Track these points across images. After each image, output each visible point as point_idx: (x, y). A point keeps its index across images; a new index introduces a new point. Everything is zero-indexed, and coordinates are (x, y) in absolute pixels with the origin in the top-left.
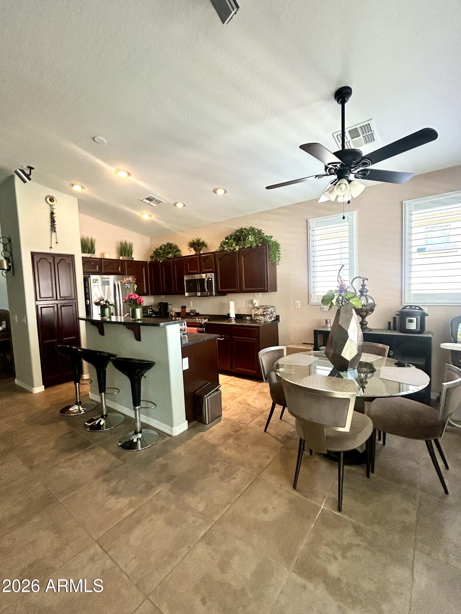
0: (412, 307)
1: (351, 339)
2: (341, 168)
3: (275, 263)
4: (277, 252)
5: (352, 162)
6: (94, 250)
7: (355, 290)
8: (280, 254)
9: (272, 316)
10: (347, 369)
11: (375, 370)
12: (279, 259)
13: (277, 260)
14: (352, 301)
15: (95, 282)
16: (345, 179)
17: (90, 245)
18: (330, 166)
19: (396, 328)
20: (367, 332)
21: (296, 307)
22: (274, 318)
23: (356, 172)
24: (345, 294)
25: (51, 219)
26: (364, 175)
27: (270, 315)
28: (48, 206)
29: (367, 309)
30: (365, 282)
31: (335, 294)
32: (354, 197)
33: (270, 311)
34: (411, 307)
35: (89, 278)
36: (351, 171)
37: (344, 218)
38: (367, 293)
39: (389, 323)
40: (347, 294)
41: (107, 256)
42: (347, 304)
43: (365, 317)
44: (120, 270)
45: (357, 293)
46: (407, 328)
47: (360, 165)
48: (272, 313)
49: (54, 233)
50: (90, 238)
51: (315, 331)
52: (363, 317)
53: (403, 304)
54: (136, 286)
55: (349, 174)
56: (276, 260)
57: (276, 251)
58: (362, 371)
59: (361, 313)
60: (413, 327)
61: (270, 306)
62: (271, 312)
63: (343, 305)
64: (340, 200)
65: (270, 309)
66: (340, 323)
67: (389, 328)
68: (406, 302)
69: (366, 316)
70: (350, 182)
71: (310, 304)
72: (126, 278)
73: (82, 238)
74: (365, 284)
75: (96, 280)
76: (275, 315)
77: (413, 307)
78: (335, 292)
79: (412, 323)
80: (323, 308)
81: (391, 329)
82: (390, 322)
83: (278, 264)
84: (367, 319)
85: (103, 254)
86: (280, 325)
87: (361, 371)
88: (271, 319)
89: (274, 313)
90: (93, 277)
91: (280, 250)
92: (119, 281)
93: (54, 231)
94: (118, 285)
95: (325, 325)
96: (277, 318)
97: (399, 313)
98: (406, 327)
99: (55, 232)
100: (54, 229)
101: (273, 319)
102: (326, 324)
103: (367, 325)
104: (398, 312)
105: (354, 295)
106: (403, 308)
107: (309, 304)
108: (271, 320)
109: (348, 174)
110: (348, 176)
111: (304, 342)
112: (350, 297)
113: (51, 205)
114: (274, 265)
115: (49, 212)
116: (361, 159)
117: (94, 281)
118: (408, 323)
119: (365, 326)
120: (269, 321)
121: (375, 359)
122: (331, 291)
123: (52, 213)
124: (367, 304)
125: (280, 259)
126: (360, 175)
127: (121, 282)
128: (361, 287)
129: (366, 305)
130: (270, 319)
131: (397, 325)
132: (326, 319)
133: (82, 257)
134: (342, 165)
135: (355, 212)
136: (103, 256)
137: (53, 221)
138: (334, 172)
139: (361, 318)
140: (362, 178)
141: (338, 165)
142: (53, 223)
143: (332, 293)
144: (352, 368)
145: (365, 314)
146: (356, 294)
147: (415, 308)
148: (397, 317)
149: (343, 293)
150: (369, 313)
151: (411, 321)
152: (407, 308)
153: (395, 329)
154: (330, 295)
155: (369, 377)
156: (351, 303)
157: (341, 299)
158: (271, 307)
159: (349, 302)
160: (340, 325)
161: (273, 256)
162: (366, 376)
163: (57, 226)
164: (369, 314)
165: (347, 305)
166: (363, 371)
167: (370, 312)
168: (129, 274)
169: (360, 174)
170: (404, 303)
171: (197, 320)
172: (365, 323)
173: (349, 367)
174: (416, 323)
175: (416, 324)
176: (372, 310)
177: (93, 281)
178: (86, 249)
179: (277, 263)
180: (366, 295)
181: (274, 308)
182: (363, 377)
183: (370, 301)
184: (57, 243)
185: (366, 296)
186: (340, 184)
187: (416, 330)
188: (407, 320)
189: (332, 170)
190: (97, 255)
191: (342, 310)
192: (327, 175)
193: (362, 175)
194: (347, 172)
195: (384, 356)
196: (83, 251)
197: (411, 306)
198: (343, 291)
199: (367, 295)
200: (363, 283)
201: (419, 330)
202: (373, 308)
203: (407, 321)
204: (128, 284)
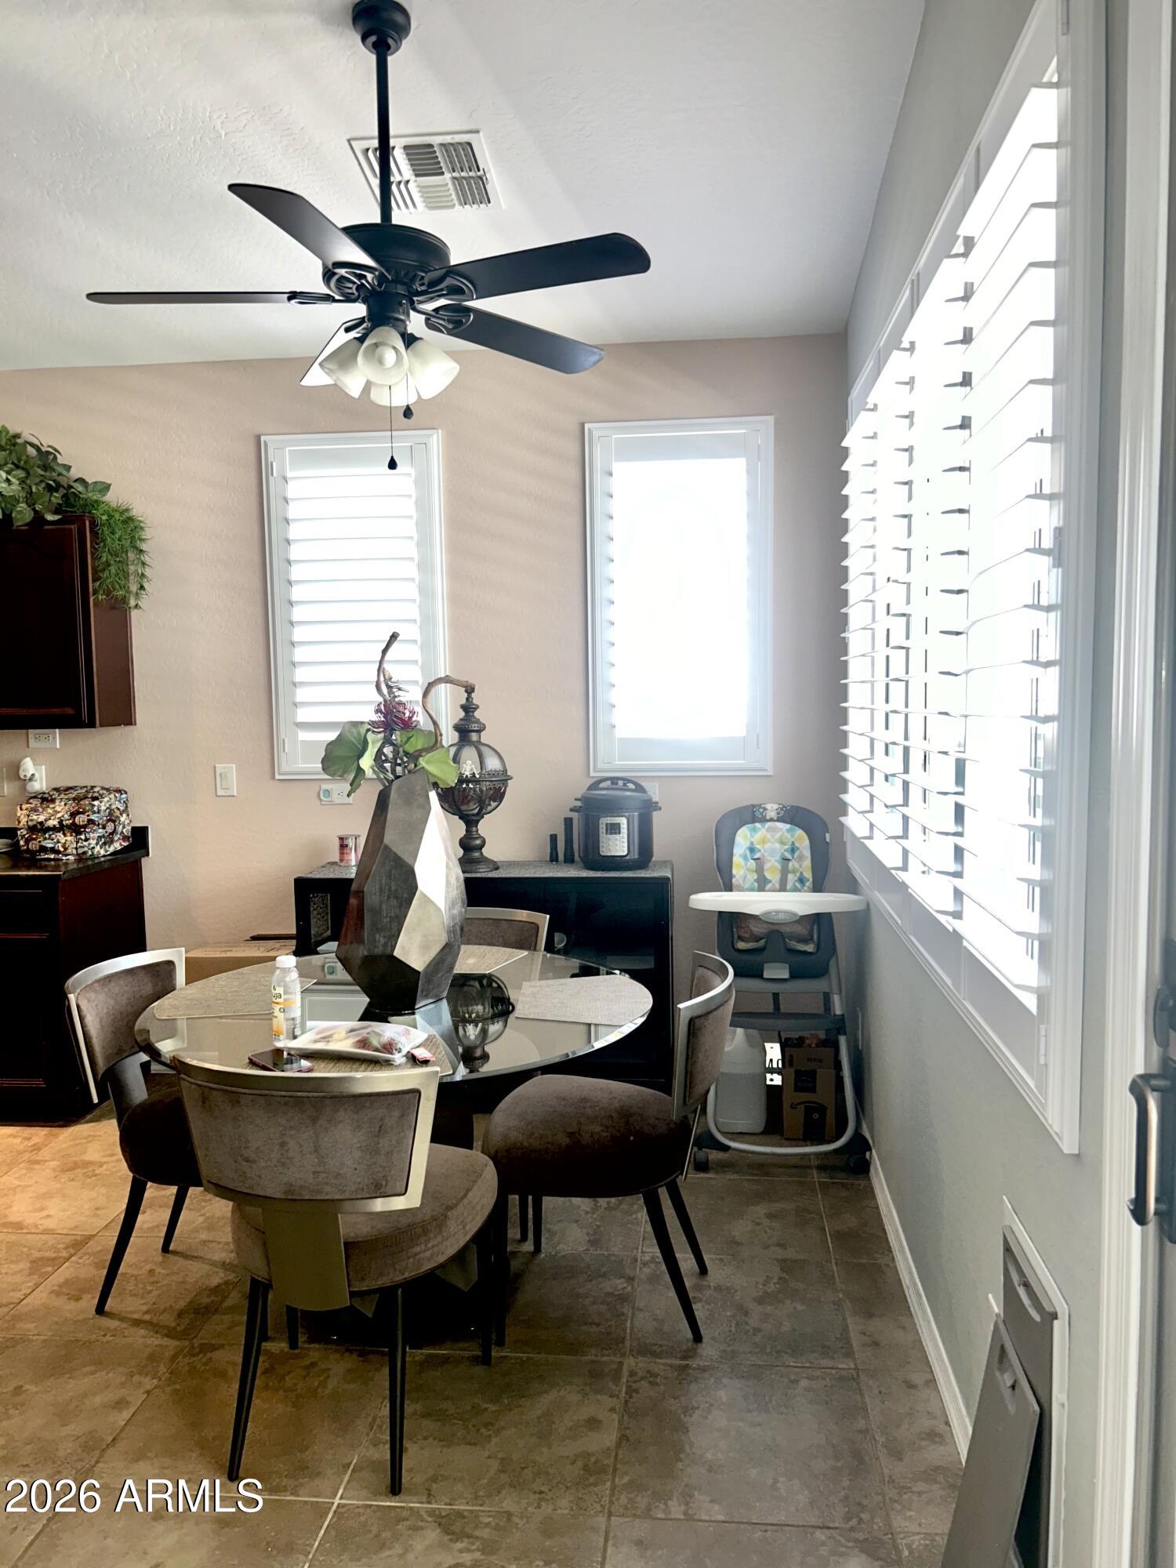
0: (617, 784)
1: (425, 896)
2: (380, 285)
3: (124, 600)
4: (131, 555)
5: (415, 276)
7: (435, 723)
8: (143, 564)
9: (114, 832)
10: (414, 1004)
11: (511, 1008)
12: (142, 587)
13: (134, 588)
14: (428, 762)
16: (394, 327)
18: (342, 272)
19: (573, 855)
20: (483, 873)
21: (220, 792)
22: (125, 838)
23: (430, 307)
24: (405, 739)
26: (458, 323)
27: (104, 827)
29: (481, 790)
30: (473, 695)
31: (370, 737)
32: (426, 396)
33: (103, 808)
34: (612, 784)
36: (412, 302)
37: (392, 465)
38: (482, 733)
39: (554, 838)
40: (409, 738)
42: (409, 772)
43: (477, 822)
45: (441, 735)
46: (604, 852)
47: (442, 290)
48: (112, 818)
51: (299, 882)
52: (471, 822)
53: (592, 774)
55: (408, 315)
56: (129, 592)
57: (127, 552)
58: (470, 1017)
59: (463, 808)
60: (618, 848)
61: (103, 788)
62: (110, 814)
63: (398, 777)
64: (380, 397)
65: (106, 799)
66: (388, 839)
67: (554, 858)
68: (600, 765)
69: (480, 815)
70: (410, 340)
71: (277, 777)
74: (475, 702)
76: (126, 824)
77: (621, 783)
78: (368, 730)
79: (617, 836)
80: (328, 792)
81: (557, 861)
82: (556, 835)
83: (137, 606)
84: (484, 827)
86: (152, 870)
87: (467, 1015)
88: (112, 842)
89: (123, 818)
91: (144, 547)
95: (336, 858)
96: (139, 838)
97: (579, 804)
98: (601, 849)
101: (117, 846)
102: (342, 853)
103: (484, 850)
104: (576, 800)
105: (434, 740)
106: (590, 788)
107: (273, 777)
108: (111, 849)
109: (404, 313)
110: (403, 317)
111: (255, 933)
112: (419, 747)
114: (119, 610)
116: (444, 271)
118: (605, 835)
119: (477, 854)
120: (102, 852)
121: (507, 961)
122: (356, 724)
124: (480, 774)
125: (146, 585)
126: (441, 322)
128: (462, 714)
129: (478, 776)
130: (105, 844)
131: (576, 846)
132: (342, 833)
134: (381, 279)
135: (435, 437)
138: (356, 294)
139: (461, 828)
140: (450, 333)
141: (369, 276)
143: (359, 734)
144: (432, 998)
145: (476, 811)
146: (439, 738)
147: (625, 785)
148: (575, 816)
149: (398, 732)
150: (490, 805)
151: (614, 829)
152: (602, 785)
153: (569, 859)
154: (353, 740)
155: (495, 1036)
156: (423, 768)
157: (390, 756)
158: (108, 790)
159: (416, 766)
160: (387, 848)
161: (113, 569)
162: (484, 1032)
164: (489, 808)
165: (412, 777)
166: (474, 1015)
167: (494, 804)
169: (444, 320)
170: (595, 771)
172: (478, 842)
173: (419, 993)
174: (626, 836)
175: (626, 840)
176: (498, 796)
179: (132, 603)
180: (479, 742)
181: (124, 796)
182: (472, 1037)
183: (493, 764)
185: (478, 745)
186: (376, 345)
187: (628, 858)
188: (601, 826)
189: (350, 285)
191: (393, 794)
192: (328, 298)
193: (449, 321)
194: (401, 304)
195: (535, 950)
197: (614, 780)
198: (395, 727)
199: (482, 741)
200: (467, 699)
201: (636, 857)
202: (500, 788)
203: (602, 829)
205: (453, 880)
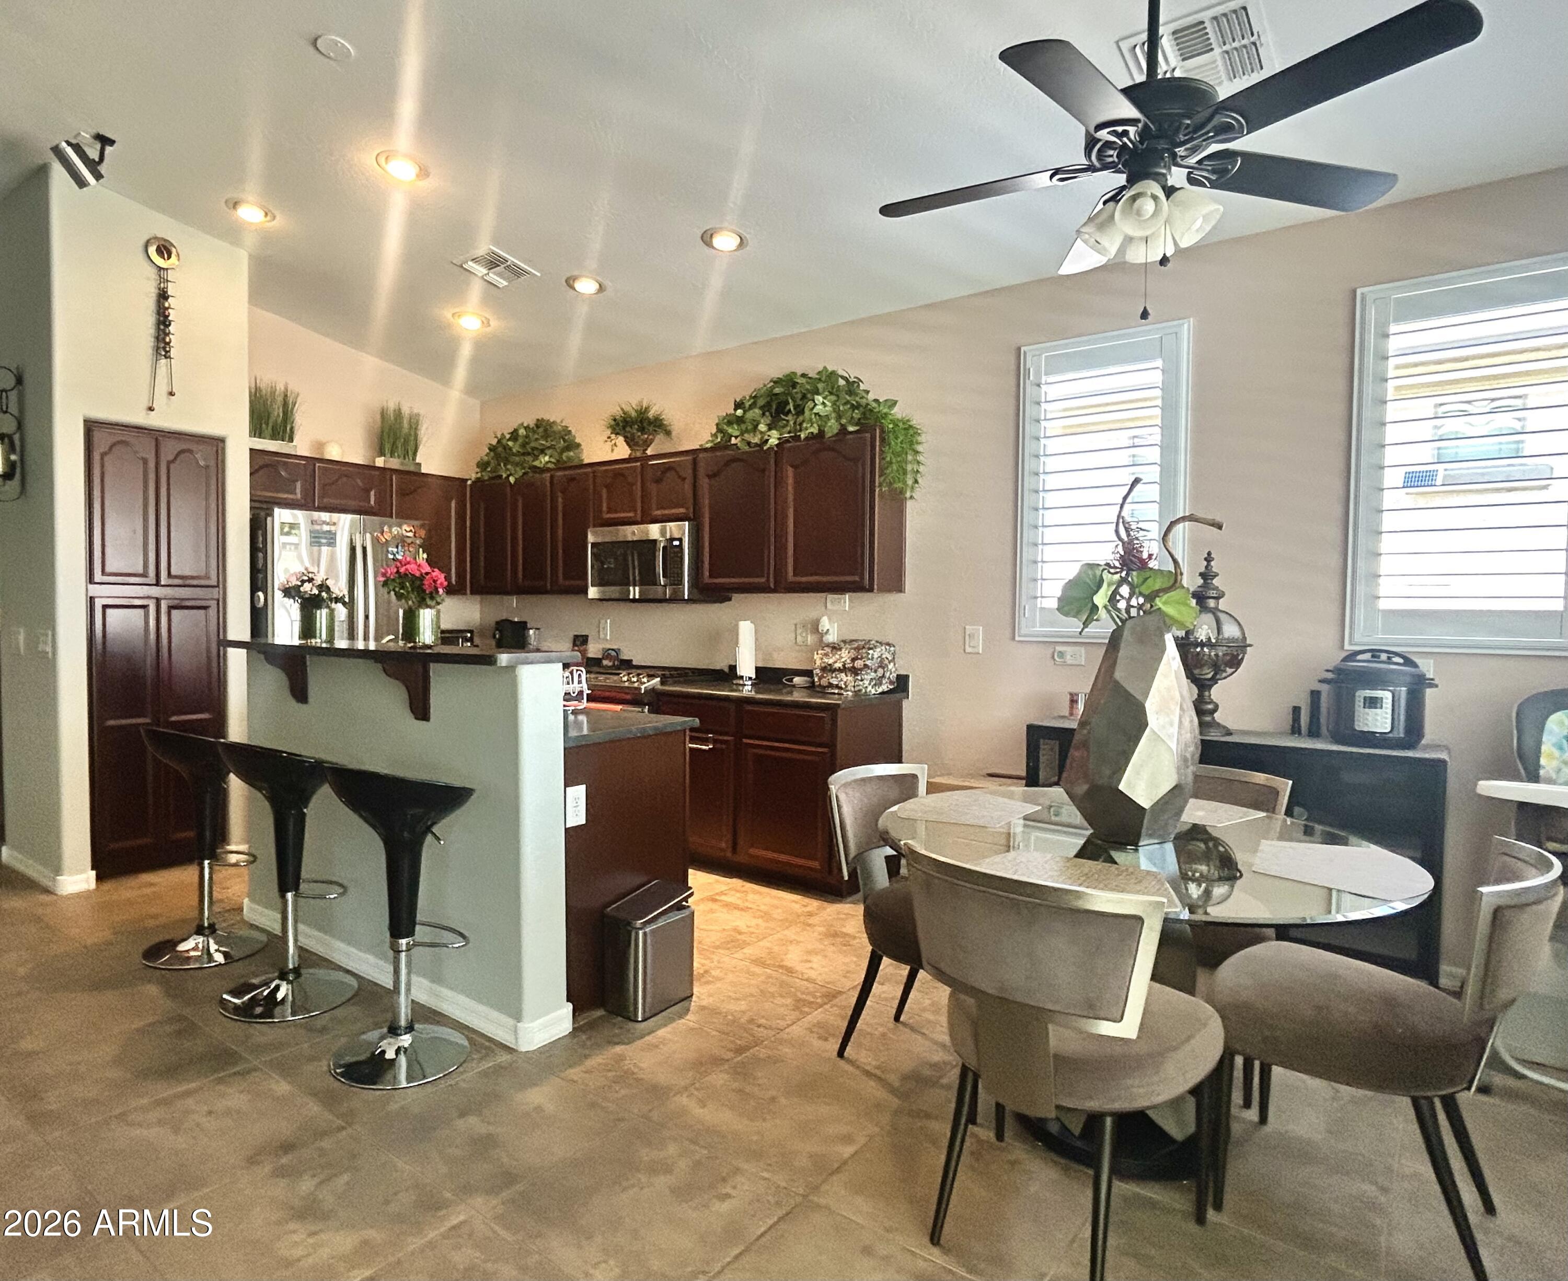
0: (1379, 657)
1: (1154, 732)
2: (1141, 142)
3: (902, 492)
4: (910, 458)
5: (1181, 123)
6: (292, 429)
7: (1175, 561)
8: (919, 463)
9: (883, 676)
10: (1139, 840)
11: (1238, 874)
12: (916, 482)
13: (910, 482)
14: (1165, 603)
15: (288, 534)
16: (1157, 181)
17: (278, 412)
18: (1104, 134)
19: (1319, 727)
20: (1214, 736)
21: (968, 650)
22: (891, 683)
23: (1193, 160)
24: (1141, 579)
25: (158, 313)
26: (1221, 172)
27: (876, 671)
28: (152, 272)
29: (1217, 655)
30: (1212, 563)
31: (1106, 575)
32: (1184, 244)
33: (876, 656)
34: (1373, 656)
35: (269, 519)
36: (1174, 156)
37: (1145, 315)
38: (1221, 601)
39: (1296, 710)
40: (1146, 579)
41: (334, 453)
42: (1144, 612)
43: (1210, 687)
44: (372, 502)
45: (1182, 574)
46: (1360, 726)
47: (1208, 132)
48: (882, 665)
49: (163, 361)
50: (280, 387)
51: (1030, 728)
52: (1202, 685)
53: (1347, 647)
54: (425, 556)
55: (1170, 169)
56: (905, 483)
57: (906, 453)
58: (1193, 875)
59: (1196, 672)
60: (1378, 724)
61: (877, 642)
62: (881, 662)
63: (1130, 618)
64: (1138, 255)
65: (878, 650)
66: (1118, 675)
67: (1295, 730)
68: (1357, 637)
69: (1214, 680)
70: (1170, 191)
71: (1017, 638)
72: (390, 527)
73: (253, 386)
74: (1214, 570)
75: (293, 526)
76: (892, 671)
77: (1384, 657)
78: (1104, 569)
79: (1378, 711)
80: (1061, 654)
81: (1300, 733)
82: (1300, 708)
83: (911, 497)
84: (1216, 693)
85: (320, 446)
86: (910, 709)
87: (1190, 873)
88: (881, 684)
89: (891, 666)
90: (281, 515)
91: (919, 448)
92: (368, 536)
93: (163, 353)
94: (364, 549)
96: (902, 683)
97: (1330, 676)
98: (1356, 723)
99: (166, 357)
100: (164, 348)
101: (884, 688)
102: (1072, 708)
103: (1215, 715)
104: (1328, 671)
105: (1172, 581)
106: (1345, 659)
107: (1013, 638)
108: (880, 690)
109: (1165, 166)
110: (1164, 171)
111: (990, 772)
112: (1157, 587)
113: (160, 269)
114: (898, 500)
115: (153, 292)
116: (1210, 110)
117: (286, 529)
118: (1362, 709)
119: (1208, 719)
120: (873, 692)
121: (1241, 818)
122: (1092, 566)
123: (163, 296)
124: (1217, 639)
125: (920, 480)
126: (1205, 174)
127: (375, 541)
128: (1200, 581)
129: (1214, 641)
130: (875, 685)
131: (1323, 720)
132: (1074, 691)
133: (251, 450)
134: (1144, 134)
135: (1186, 326)
136: (322, 453)
137: (163, 321)
138: (1116, 160)
139: (1195, 690)
141: (1132, 130)
142: (162, 327)
143: (1094, 576)
144: (1157, 839)
145: (1210, 676)
146: (1179, 577)
147: (1389, 658)
148: (1324, 688)
149: (1135, 573)
150: (1225, 671)
151: (1373, 703)
152: (1360, 657)
153: (1314, 733)
154: (1088, 581)
155: (1218, 900)
156: (1159, 609)
157: (1127, 595)
158: (880, 643)
159: (1152, 606)
160: (1117, 682)
161: (895, 467)
162: (1207, 893)
163: (173, 339)
164: (1224, 675)
165: (1148, 618)
166: (1197, 875)
167: (1229, 670)
168: (404, 516)
169: (1207, 170)
170: (1351, 644)
171: (625, 679)
172: (1210, 707)
173: (1144, 831)
174: (1390, 711)
175: (1389, 716)
176: (1235, 662)
177: (282, 529)
178: (264, 426)
179: (908, 495)
180: (1217, 608)
181: (892, 649)
182: (1195, 896)
183: (1231, 630)
184: (171, 394)
185: (1215, 611)
186: (1134, 198)
187: (1390, 735)
188: (1357, 699)
190: (301, 446)
191: (1126, 633)
192: (1091, 169)
193: (1213, 172)
194: (1163, 158)
195: (1273, 811)
196: (257, 430)
197: (1375, 653)
198: (1133, 566)
199: (1220, 607)
200: (1206, 567)
201: (1402, 735)
202: (1238, 655)
203: (1359, 702)
204: (397, 547)
205: (1186, 723)
